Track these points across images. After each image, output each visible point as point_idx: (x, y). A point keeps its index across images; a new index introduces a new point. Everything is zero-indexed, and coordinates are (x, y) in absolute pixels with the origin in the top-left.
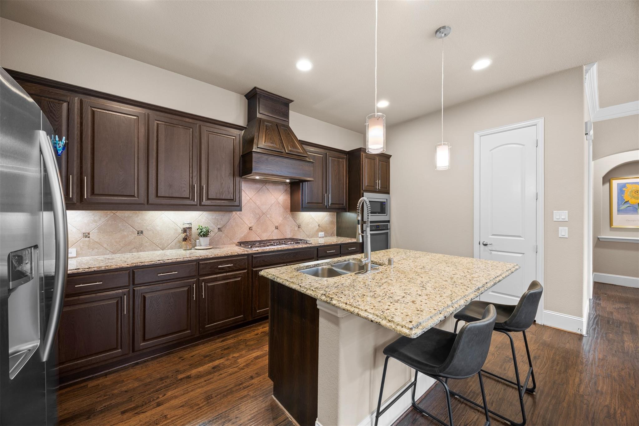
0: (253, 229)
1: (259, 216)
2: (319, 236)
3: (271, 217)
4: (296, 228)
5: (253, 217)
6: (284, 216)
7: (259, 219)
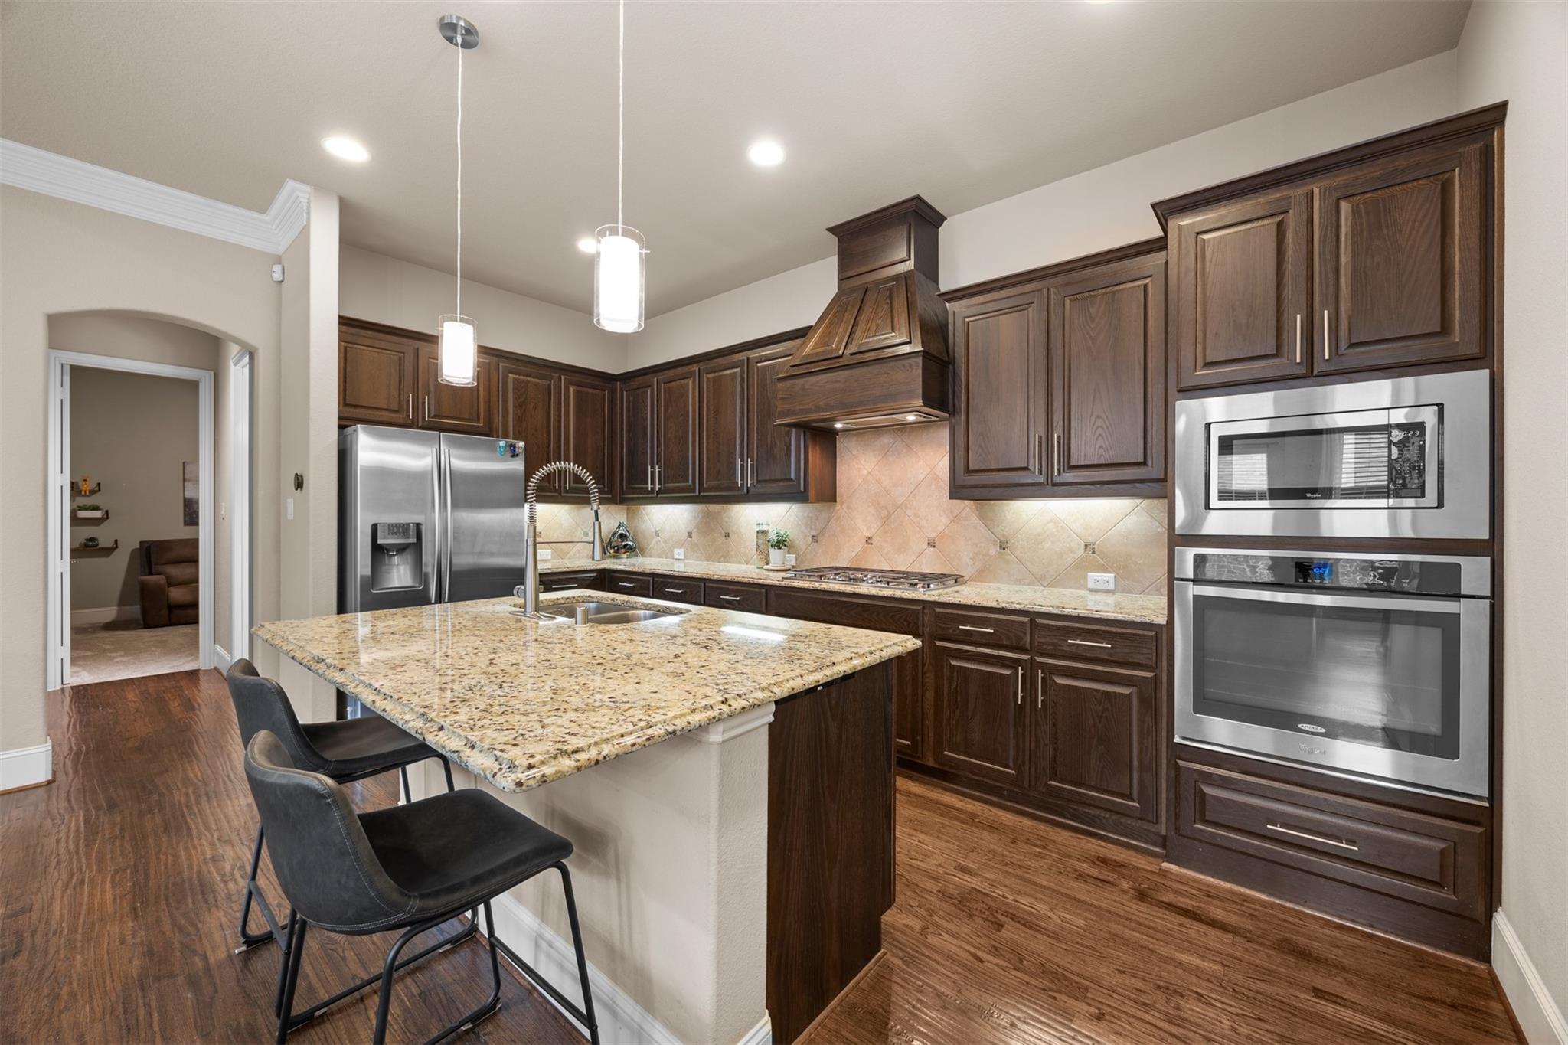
0: (874, 541)
1: (886, 513)
2: (1091, 585)
3: (916, 515)
4: (994, 550)
5: (873, 515)
6: (952, 512)
7: (886, 520)
